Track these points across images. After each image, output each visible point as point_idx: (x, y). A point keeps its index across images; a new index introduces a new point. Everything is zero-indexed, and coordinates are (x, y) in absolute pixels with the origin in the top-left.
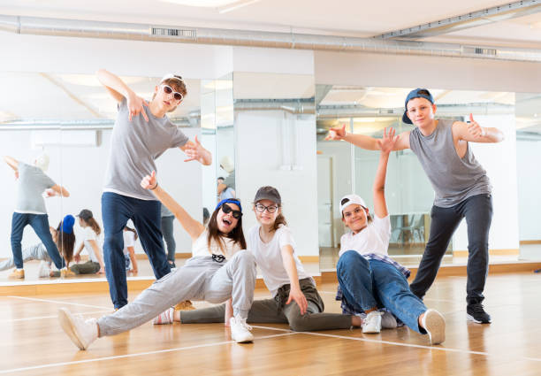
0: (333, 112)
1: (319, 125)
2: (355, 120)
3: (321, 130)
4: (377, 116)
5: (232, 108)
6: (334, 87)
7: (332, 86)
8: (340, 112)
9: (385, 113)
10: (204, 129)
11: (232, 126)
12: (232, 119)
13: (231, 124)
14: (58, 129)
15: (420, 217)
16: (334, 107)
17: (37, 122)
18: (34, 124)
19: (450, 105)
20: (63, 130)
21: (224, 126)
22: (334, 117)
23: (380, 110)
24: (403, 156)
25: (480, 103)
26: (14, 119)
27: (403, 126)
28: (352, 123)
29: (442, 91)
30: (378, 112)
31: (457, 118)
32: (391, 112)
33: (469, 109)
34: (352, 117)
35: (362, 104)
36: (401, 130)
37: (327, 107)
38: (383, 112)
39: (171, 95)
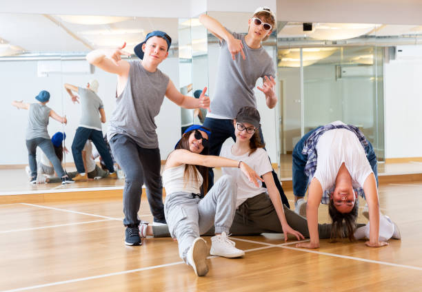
0: (286, 44)
2: (304, 50)
4: (323, 46)
6: (289, 23)
7: (287, 22)
8: (292, 44)
9: (331, 44)
10: (181, 58)
11: (206, 55)
13: (206, 53)
14: (60, 60)
16: (287, 40)
17: (42, 54)
18: (41, 56)
19: (385, 37)
20: (63, 60)
22: (287, 49)
23: (326, 41)
24: (341, 79)
25: (410, 35)
26: (23, 52)
27: (344, 54)
28: (301, 52)
29: (379, 25)
30: (324, 43)
31: (389, 48)
32: (335, 43)
33: (400, 40)
34: (302, 47)
35: (311, 36)
36: (342, 58)
37: (281, 39)
38: (328, 43)
39: (260, 27)
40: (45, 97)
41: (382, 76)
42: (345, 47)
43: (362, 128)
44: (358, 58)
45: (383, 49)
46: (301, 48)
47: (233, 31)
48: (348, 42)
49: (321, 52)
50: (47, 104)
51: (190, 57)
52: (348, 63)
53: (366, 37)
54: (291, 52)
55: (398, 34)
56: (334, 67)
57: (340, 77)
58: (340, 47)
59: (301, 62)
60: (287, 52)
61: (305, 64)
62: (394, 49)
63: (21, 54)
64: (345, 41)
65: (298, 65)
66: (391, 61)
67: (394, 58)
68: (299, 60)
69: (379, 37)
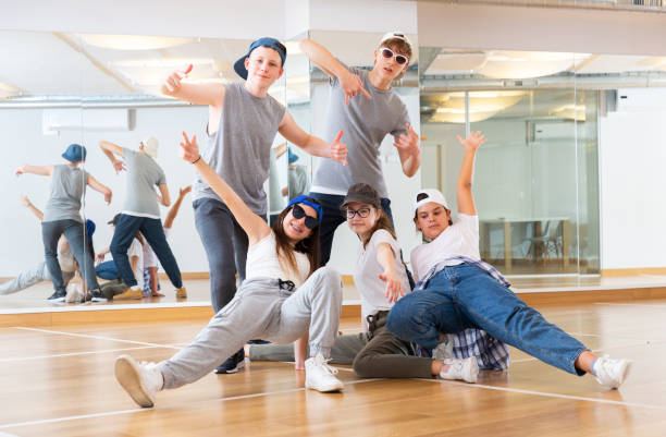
0: (441, 84)
1: (423, 101)
2: (471, 94)
3: (426, 108)
4: (500, 89)
5: (308, 78)
6: (444, 50)
7: (441, 49)
8: (451, 84)
9: (512, 85)
11: (308, 103)
12: (308, 94)
13: (308, 100)
14: (79, 107)
15: (557, 224)
16: (444, 78)
17: (50, 98)
18: (48, 101)
19: (598, 75)
20: (85, 108)
21: (297, 102)
22: (443, 91)
23: (505, 81)
24: (535, 143)
25: (639, 73)
26: (19, 94)
27: (535, 102)
28: (467, 98)
29: (587, 55)
30: (502, 84)
31: (607, 92)
32: (519, 83)
33: (623, 80)
34: (468, 90)
35: (481, 73)
36: (532, 108)
37: (434, 78)
38: (508, 84)
39: (392, 60)
40: (78, 155)
41: (596, 139)
42: (535, 90)
44: (561, 109)
45: (597, 93)
46: (467, 92)
48: (540, 82)
49: (500, 97)
52: (547, 118)
53: (567, 74)
54: (451, 98)
55: (620, 71)
56: (524, 124)
57: (534, 139)
58: (529, 89)
59: (467, 114)
60: (446, 97)
61: (473, 119)
62: (615, 93)
63: (15, 97)
64: (535, 80)
65: (462, 120)
66: (609, 113)
67: (614, 109)
68: (463, 111)
69: (589, 75)
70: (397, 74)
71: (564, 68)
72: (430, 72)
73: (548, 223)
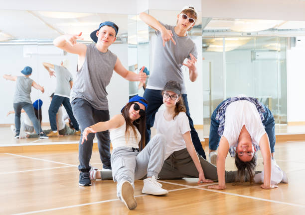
0: (212, 34)
1: (204, 42)
2: (226, 39)
3: (204, 45)
4: (240, 36)
5: (148, 32)
6: (213, 19)
8: (217, 34)
9: (246, 34)
10: (130, 44)
11: (148, 43)
12: (148, 38)
13: (147, 41)
14: (36, 44)
15: (266, 100)
16: (213, 31)
17: (27, 40)
18: (25, 42)
19: (287, 30)
20: (39, 45)
21: (143, 42)
22: (213, 38)
23: (242, 33)
24: (256, 61)
26: (12, 39)
27: (256, 42)
28: (224, 40)
29: (282, 21)
31: (291, 38)
32: (249, 34)
33: (299, 32)
35: (231, 29)
36: (255, 45)
37: (209, 31)
38: (244, 34)
39: (187, 21)
40: (28, 71)
41: (286, 59)
42: (257, 37)
43: (272, 98)
44: (268, 45)
45: (286, 39)
46: (224, 37)
47: (165, 24)
48: (259, 33)
49: (239, 40)
50: (30, 77)
51: (136, 43)
52: (260, 49)
53: (273, 29)
54: (217, 41)
56: (250, 52)
57: (255, 59)
59: (224, 48)
60: (214, 40)
61: (226, 50)
62: (295, 38)
64: (257, 32)
65: (221, 50)
66: (292, 48)
67: (295, 46)
68: (222, 46)
69: (283, 30)
70: (189, 27)
71: (271, 27)
72: (206, 28)
73: (262, 99)
